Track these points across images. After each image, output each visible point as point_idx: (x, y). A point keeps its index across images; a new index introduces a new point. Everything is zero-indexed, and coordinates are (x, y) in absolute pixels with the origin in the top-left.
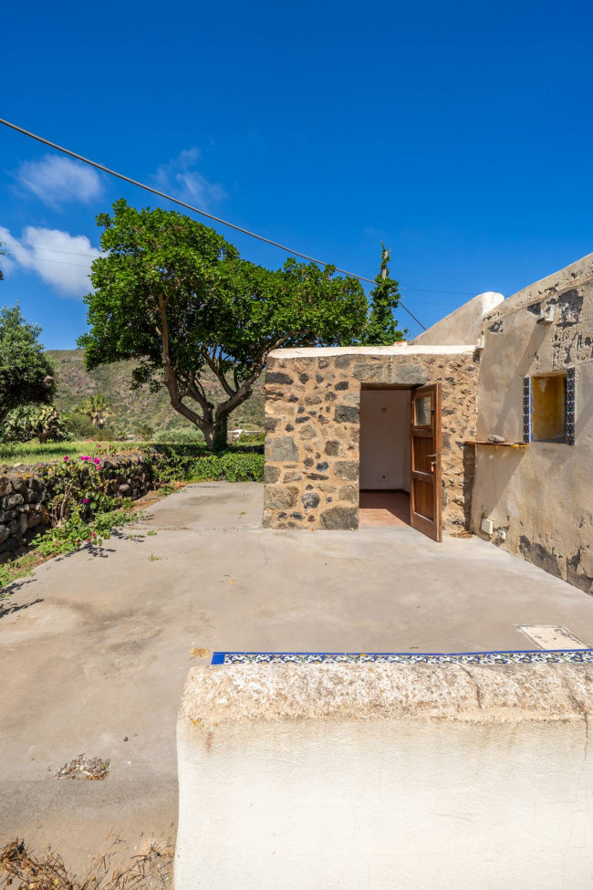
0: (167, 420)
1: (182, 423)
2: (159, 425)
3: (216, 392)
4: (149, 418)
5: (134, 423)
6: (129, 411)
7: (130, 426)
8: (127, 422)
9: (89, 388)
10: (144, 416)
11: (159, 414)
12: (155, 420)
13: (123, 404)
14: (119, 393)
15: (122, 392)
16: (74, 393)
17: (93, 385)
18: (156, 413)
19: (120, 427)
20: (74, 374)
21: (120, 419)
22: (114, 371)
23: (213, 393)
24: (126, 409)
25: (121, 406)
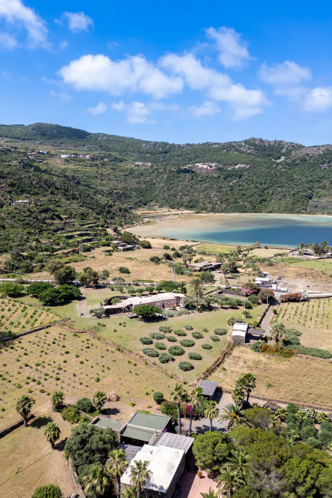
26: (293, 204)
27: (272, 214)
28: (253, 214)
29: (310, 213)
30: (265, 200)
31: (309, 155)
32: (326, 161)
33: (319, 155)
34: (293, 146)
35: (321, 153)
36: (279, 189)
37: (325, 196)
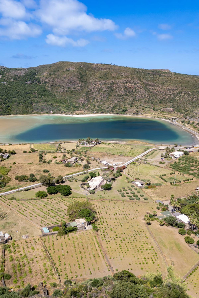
0: (112, 106)
1: (118, 107)
2: (108, 108)
3: (135, 90)
4: (104, 104)
5: (98, 106)
6: (96, 100)
7: (96, 107)
8: (95, 106)
9: (79, 86)
10: (102, 103)
11: (108, 102)
12: (106, 106)
13: (93, 96)
14: (91, 90)
15: (93, 90)
16: (72, 89)
17: (80, 85)
18: (107, 102)
19: (92, 108)
20: (72, 79)
21: (92, 104)
22: (89, 76)
23: (134, 91)
24: (94, 98)
25: (92, 97)
26: (26, 108)
27: (18, 115)
28: (7, 116)
29: (37, 113)
30: (8, 106)
31: (17, 76)
32: (28, 80)
33: (23, 76)
34: (4, 69)
35: (24, 75)
36: (14, 99)
37: (39, 102)
